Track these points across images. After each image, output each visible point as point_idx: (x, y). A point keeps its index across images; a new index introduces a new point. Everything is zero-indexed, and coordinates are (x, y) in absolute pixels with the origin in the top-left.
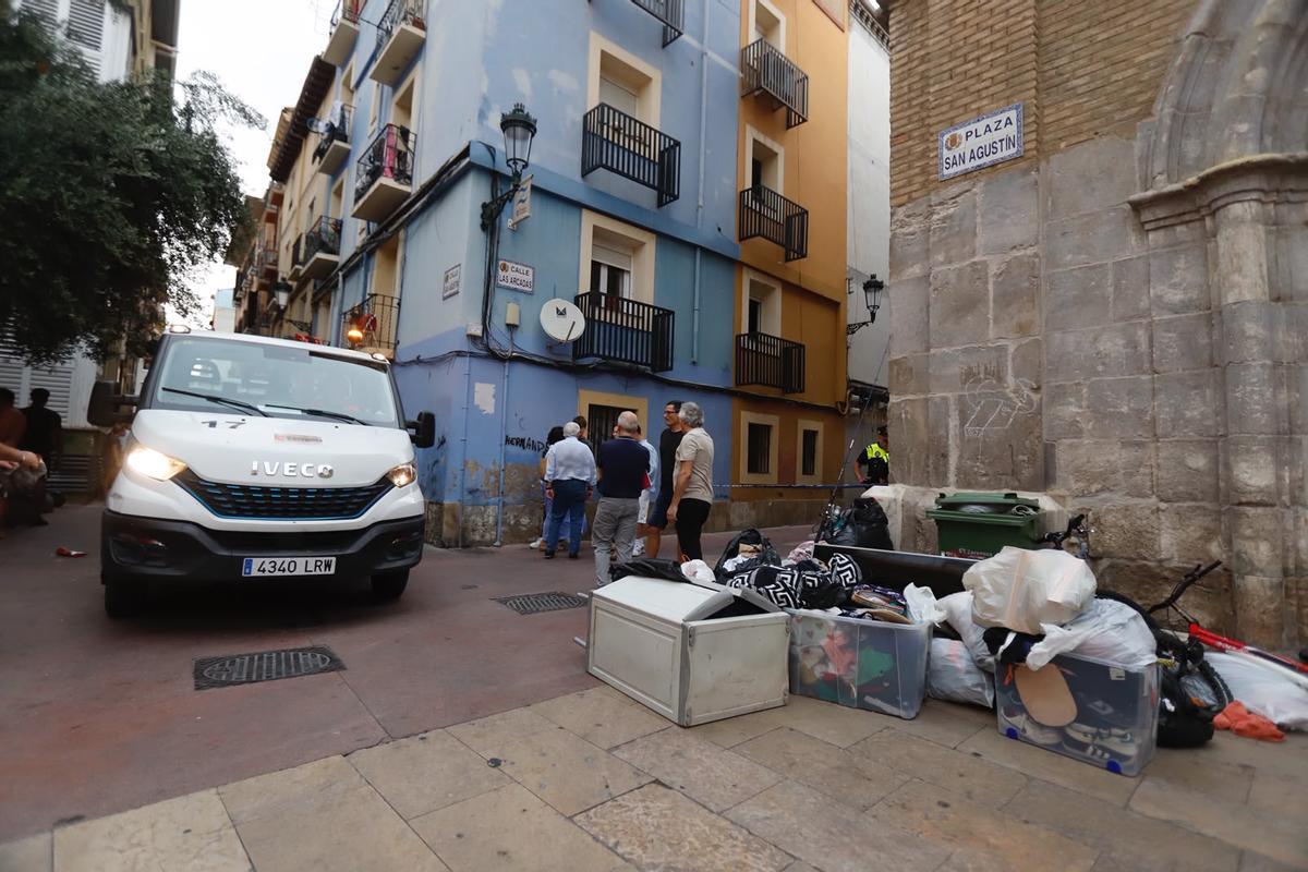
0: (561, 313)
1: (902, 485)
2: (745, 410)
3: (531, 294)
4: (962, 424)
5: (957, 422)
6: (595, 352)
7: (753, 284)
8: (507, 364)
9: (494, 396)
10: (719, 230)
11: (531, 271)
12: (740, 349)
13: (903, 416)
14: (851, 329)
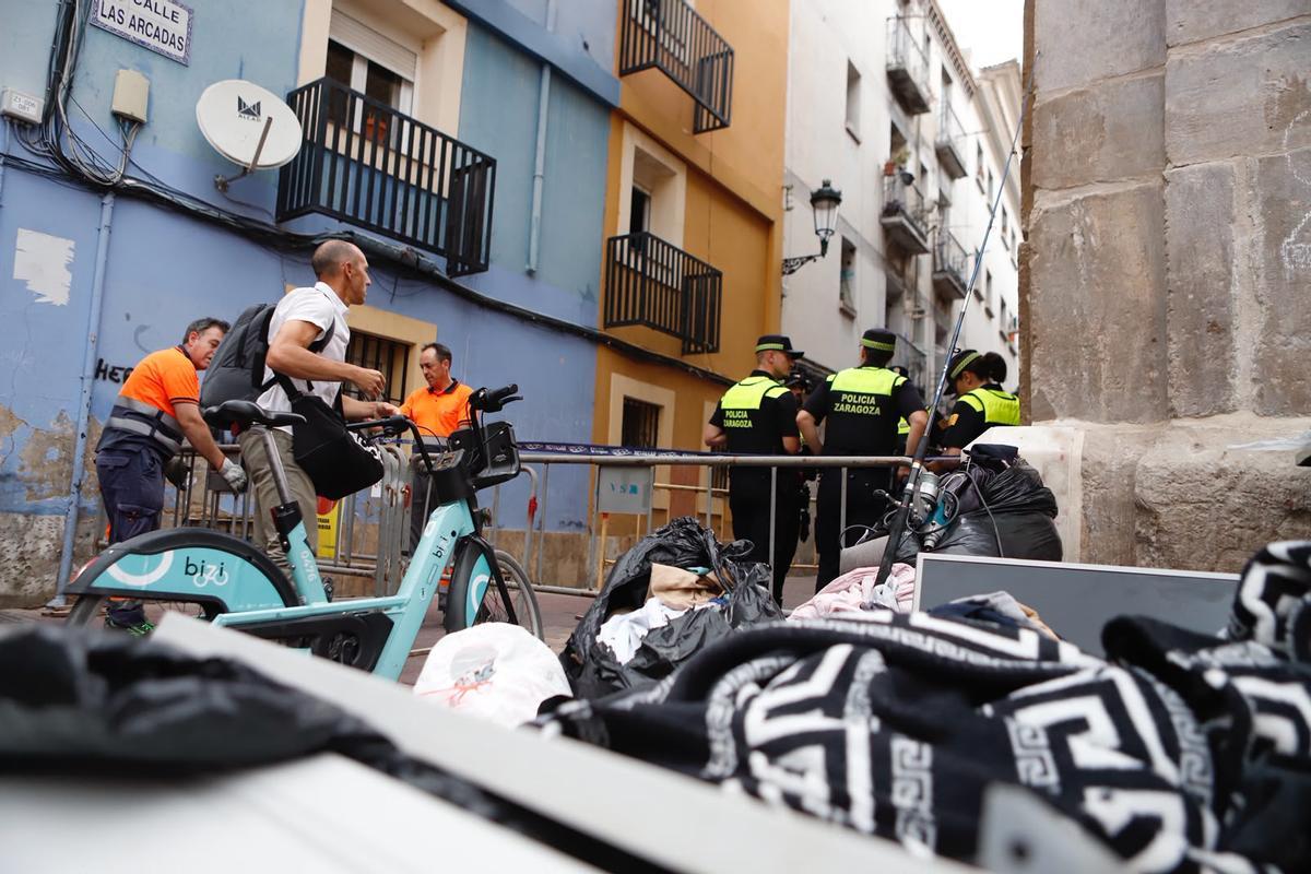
0: (250, 111)
1: (1073, 421)
2: (617, 372)
3: (183, 64)
4: (1274, 238)
5: (1259, 234)
6: (323, 202)
7: (640, 156)
8: (108, 199)
9: (69, 267)
10: (586, 46)
11: (183, 16)
12: (613, 264)
13: (1078, 240)
14: (789, 267)
